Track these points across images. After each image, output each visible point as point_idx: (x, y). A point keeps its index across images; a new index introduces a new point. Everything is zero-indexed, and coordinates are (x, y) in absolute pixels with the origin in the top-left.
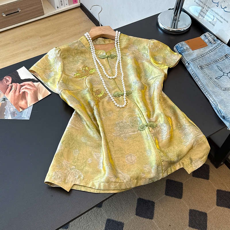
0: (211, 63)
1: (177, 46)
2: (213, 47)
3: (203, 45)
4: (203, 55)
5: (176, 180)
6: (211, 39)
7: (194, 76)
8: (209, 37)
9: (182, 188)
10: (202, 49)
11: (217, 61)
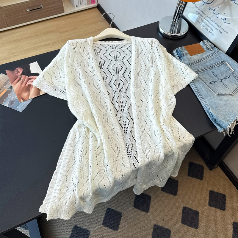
0: (207, 68)
1: (178, 50)
2: (211, 53)
3: (202, 51)
4: (200, 61)
6: (209, 46)
8: (207, 44)
10: (199, 54)
11: (213, 67)
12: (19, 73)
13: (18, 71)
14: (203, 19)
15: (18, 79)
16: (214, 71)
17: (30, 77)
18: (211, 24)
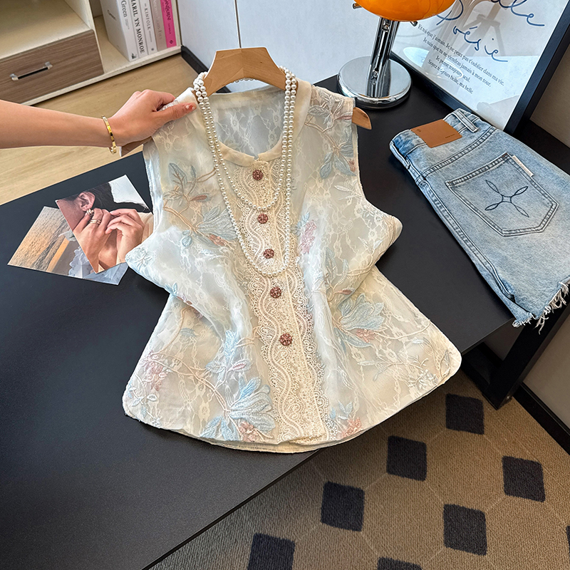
0: (474, 174)
1: (397, 141)
2: (475, 139)
3: (453, 135)
4: (453, 159)
5: (410, 438)
6: (468, 123)
7: (438, 206)
8: (464, 119)
9: (425, 455)
10: (449, 144)
11: (486, 170)
12: (88, 204)
13: (83, 199)
14: (441, 56)
15: (86, 218)
16: (489, 178)
17: (112, 213)
18: (464, 67)
